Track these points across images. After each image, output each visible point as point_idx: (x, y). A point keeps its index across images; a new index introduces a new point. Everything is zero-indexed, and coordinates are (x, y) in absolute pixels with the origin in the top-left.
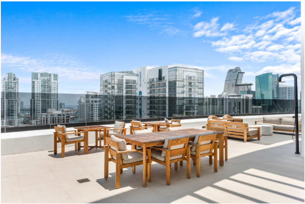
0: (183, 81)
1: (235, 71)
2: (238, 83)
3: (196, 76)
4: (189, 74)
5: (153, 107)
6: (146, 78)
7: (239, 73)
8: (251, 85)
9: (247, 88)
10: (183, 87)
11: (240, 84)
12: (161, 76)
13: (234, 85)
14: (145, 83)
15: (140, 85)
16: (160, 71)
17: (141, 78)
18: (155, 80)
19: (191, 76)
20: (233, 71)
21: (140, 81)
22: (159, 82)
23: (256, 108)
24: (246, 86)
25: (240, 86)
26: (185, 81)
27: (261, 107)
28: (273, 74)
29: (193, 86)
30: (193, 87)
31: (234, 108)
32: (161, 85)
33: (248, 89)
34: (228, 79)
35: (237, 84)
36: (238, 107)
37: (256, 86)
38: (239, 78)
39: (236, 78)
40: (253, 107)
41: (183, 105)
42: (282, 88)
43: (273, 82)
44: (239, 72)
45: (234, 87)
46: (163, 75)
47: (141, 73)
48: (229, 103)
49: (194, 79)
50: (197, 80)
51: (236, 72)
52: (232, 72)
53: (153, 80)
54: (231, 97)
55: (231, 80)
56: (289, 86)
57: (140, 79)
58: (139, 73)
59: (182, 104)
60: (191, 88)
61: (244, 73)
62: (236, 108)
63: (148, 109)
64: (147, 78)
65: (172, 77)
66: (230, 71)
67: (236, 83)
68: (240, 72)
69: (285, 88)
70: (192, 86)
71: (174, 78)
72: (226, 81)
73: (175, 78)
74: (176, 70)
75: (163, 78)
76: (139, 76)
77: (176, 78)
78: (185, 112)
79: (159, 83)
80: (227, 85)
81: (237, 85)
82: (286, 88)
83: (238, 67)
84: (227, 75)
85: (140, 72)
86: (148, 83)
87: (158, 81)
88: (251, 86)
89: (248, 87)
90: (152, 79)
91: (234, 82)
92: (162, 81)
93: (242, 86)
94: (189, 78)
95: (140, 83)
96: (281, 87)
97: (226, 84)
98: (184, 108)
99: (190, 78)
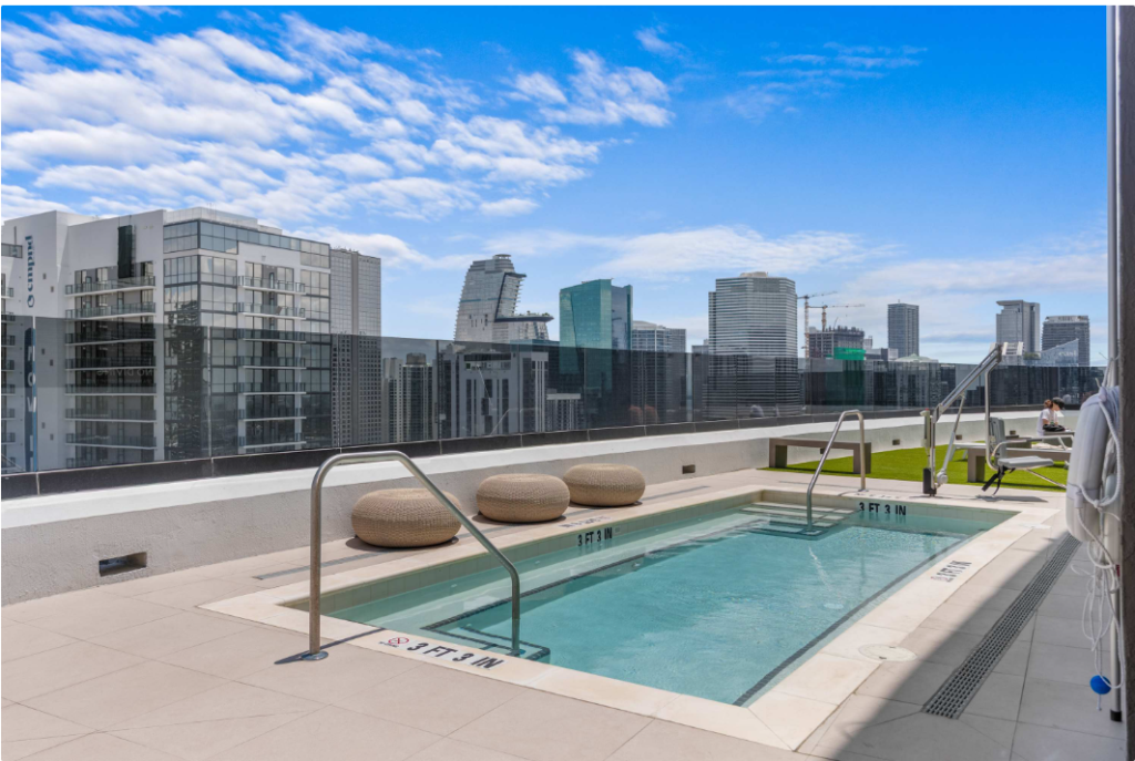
0: (236, 287)
1: (492, 268)
2: (505, 313)
3: (298, 266)
4: (264, 257)
5: (94, 401)
6: (59, 266)
7: (508, 277)
8: (546, 318)
9: (533, 331)
10: (235, 313)
11: (509, 315)
12: (130, 258)
13: (491, 318)
14: (52, 289)
15: (30, 297)
16: (126, 238)
17: (33, 264)
18: (104, 277)
19: (276, 268)
20: (487, 268)
21: (27, 278)
22: (119, 286)
23: (560, 401)
24: (530, 323)
25: (510, 324)
26: (245, 285)
27: (577, 396)
28: (613, 283)
29: (283, 311)
30: (282, 315)
31: (485, 403)
32: (128, 300)
33: (537, 334)
34: (471, 297)
35: (499, 316)
36: (501, 398)
37: (561, 323)
38: (507, 294)
39: (496, 295)
40: (551, 397)
41: (235, 394)
42: (640, 332)
43: (613, 311)
44: (506, 274)
45: (490, 325)
46: (140, 256)
47: (35, 242)
48: (469, 382)
49: (289, 279)
50: (302, 285)
51: (498, 270)
52: (482, 273)
53: (93, 277)
54: (476, 360)
55: (479, 300)
56: (660, 327)
57: (27, 273)
58: (21, 241)
59: (230, 389)
60: (276, 320)
61: (525, 276)
62: (492, 403)
63: (69, 414)
64: (65, 265)
65: (181, 266)
66: (477, 267)
67: (497, 311)
68: (510, 274)
69: (649, 332)
70: (278, 311)
71: (188, 270)
72: (463, 302)
73: (195, 269)
74: (199, 234)
75: (138, 270)
76: (26, 256)
77: (199, 273)
78: (248, 423)
79: (123, 293)
80: (466, 317)
81: (499, 320)
82: (653, 332)
83: (504, 256)
84: (467, 282)
85: (28, 238)
86: (68, 289)
87: (115, 283)
88: (548, 324)
89: (536, 327)
90: (88, 271)
91: (489, 308)
92: (133, 284)
93: (517, 324)
94: (266, 276)
95: (30, 289)
96: (639, 329)
97: (461, 312)
98: (242, 404)
99: (270, 273)
